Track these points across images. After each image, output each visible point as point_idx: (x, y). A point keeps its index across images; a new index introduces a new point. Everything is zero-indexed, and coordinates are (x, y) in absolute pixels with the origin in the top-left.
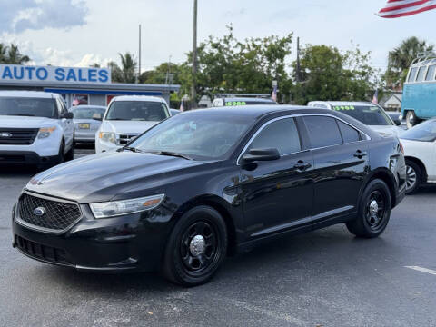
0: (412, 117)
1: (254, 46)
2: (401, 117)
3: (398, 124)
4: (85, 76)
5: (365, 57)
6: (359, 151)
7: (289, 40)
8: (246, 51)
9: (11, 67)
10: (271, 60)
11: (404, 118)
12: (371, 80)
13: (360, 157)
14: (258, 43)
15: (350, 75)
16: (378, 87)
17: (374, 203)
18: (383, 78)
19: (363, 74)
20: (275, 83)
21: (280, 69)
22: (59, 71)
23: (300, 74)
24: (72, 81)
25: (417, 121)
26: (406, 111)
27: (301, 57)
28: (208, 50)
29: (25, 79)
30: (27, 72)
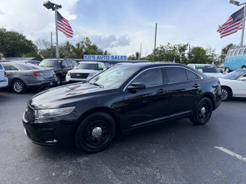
0: (228, 70)
1: (174, 47)
2: (224, 70)
3: (222, 72)
4: (120, 58)
5: (213, 51)
6: (196, 84)
7: (187, 45)
8: (171, 49)
9: (99, 56)
10: (180, 52)
11: (225, 70)
12: (215, 58)
13: (196, 87)
14: (176, 46)
15: (208, 56)
16: (217, 60)
17: (203, 109)
18: (219, 58)
19: (212, 56)
20: (181, 59)
21: (183, 55)
22: (112, 57)
23: (190, 56)
24: (116, 60)
25: (230, 71)
26: (226, 68)
27: (191, 51)
28: (159, 49)
29: (103, 59)
30: (103, 57)
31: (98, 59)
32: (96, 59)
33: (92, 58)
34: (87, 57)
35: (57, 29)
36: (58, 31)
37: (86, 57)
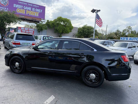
29: (134, 40)
30: (134, 39)
31: (130, 40)
32: (128, 40)
33: (126, 39)
34: (123, 39)
35: (95, 23)
36: (96, 24)
37: (121, 38)
